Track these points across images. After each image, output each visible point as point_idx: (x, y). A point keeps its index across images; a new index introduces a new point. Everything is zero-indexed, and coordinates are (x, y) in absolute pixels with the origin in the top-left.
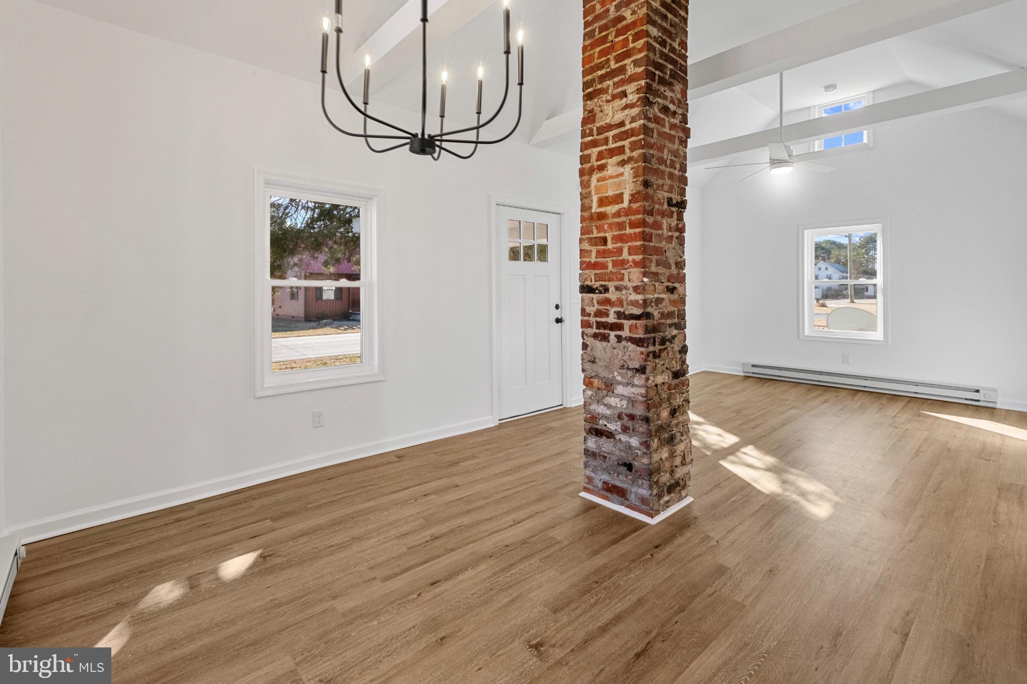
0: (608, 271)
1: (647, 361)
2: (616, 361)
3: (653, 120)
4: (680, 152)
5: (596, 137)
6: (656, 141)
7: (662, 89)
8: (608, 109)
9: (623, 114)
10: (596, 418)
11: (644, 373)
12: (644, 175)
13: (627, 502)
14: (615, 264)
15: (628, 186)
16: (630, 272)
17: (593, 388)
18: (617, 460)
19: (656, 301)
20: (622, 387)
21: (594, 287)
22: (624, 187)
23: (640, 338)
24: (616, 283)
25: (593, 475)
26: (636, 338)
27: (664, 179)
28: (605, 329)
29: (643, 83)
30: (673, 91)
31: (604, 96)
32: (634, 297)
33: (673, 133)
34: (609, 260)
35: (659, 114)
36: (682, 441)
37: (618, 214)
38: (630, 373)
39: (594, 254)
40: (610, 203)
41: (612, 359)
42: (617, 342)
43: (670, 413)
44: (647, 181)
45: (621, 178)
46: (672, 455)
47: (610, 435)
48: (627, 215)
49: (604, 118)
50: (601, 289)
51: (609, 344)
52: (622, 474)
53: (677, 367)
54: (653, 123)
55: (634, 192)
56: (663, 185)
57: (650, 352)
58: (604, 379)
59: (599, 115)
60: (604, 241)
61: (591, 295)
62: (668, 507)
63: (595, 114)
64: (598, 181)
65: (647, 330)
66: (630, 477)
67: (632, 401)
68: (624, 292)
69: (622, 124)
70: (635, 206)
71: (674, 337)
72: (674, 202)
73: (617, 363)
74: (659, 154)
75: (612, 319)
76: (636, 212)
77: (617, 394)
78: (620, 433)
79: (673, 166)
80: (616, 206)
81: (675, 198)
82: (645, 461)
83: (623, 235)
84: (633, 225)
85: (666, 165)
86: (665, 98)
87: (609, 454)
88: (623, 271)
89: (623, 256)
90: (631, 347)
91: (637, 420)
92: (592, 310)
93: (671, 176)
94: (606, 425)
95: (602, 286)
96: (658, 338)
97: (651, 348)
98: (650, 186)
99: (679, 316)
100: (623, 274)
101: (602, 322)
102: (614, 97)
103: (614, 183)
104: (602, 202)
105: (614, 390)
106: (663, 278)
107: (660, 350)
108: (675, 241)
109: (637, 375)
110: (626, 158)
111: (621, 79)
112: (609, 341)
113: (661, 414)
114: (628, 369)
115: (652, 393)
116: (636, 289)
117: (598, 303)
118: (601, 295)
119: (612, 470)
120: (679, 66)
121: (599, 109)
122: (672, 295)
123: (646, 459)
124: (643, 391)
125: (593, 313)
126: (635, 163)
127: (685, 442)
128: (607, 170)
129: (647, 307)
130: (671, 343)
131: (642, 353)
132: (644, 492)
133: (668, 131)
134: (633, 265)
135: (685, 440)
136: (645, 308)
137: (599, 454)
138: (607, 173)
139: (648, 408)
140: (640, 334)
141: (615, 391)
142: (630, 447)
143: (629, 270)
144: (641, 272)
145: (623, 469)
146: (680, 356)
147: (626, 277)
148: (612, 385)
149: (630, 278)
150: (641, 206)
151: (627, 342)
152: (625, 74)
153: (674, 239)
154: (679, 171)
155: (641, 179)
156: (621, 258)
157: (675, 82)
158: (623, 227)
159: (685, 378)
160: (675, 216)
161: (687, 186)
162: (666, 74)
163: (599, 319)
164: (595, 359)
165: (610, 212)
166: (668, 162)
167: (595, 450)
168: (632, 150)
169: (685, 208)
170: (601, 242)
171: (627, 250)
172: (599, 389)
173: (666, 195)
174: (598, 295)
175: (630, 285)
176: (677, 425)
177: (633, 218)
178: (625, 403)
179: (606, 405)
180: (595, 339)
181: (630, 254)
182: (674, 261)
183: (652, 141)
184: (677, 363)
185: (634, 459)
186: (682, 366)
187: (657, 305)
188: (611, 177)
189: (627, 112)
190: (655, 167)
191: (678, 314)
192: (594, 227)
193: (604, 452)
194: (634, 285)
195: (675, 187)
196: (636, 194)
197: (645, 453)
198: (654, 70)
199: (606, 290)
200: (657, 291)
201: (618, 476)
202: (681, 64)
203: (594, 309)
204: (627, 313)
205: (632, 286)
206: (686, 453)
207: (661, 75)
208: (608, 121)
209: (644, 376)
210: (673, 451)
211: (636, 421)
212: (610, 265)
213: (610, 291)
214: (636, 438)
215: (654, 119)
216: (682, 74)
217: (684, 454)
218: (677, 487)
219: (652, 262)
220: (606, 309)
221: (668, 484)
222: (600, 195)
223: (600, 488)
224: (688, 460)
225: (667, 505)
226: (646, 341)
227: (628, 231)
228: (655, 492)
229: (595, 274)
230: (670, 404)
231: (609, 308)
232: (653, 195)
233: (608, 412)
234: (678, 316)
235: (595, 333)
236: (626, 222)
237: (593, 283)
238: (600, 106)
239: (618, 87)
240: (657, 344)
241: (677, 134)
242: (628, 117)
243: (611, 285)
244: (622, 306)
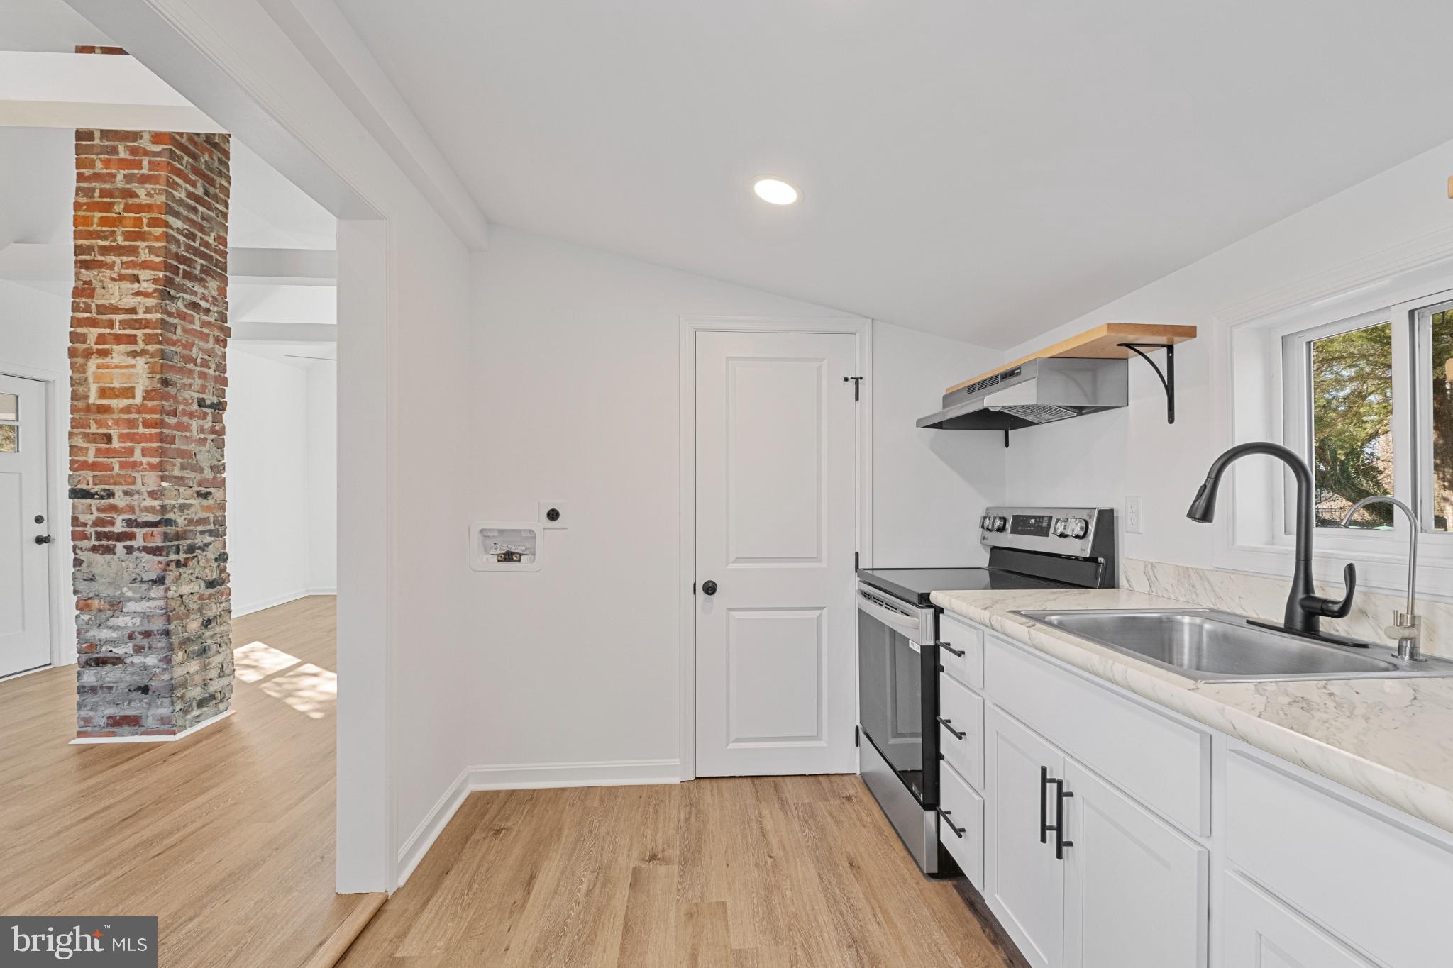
0: (114, 473)
1: (166, 570)
2: (126, 576)
3: (175, 315)
4: (217, 352)
5: (95, 315)
6: (180, 338)
7: (189, 284)
8: (114, 288)
9: (134, 300)
10: (97, 645)
11: (163, 584)
12: (162, 372)
13: (142, 729)
14: (122, 465)
15: (141, 381)
16: (144, 476)
17: (91, 611)
18: (128, 686)
19: (180, 506)
20: (134, 603)
21: (93, 491)
22: (136, 381)
23: (158, 547)
24: (126, 488)
25: (91, 714)
26: (152, 547)
27: (193, 378)
28: (108, 540)
29: (161, 274)
30: (206, 287)
31: (108, 271)
32: (149, 502)
33: (206, 331)
34: (114, 460)
35: (185, 310)
36: (219, 653)
37: (127, 410)
38: (144, 586)
39: (92, 452)
40: (117, 396)
41: (119, 573)
42: (126, 554)
43: (202, 624)
44: (167, 379)
45: (131, 370)
46: (205, 668)
47: (117, 661)
48: (139, 412)
49: (108, 296)
50: (102, 493)
51: (115, 557)
52: (134, 701)
53: (212, 576)
54: (176, 318)
55: (149, 388)
56: (191, 385)
57: (172, 561)
58: (108, 598)
59: (99, 291)
60: (108, 438)
61: (89, 501)
62: (199, 722)
63: (94, 289)
64: (99, 367)
65: (166, 537)
66: (146, 700)
67: (147, 617)
68: (136, 497)
69: (133, 311)
70: (150, 404)
71: (207, 545)
72: (208, 402)
73: (127, 577)
74: (185, 352)
75: (119, 527)
76: (152, 411)
77: (128, 613)
78: (132, 656)
79: (205, 364)
80: (125, 400)
81: (210, 399)
82: (166, 677)
83: (134, 433)
84: (147, 424)
85: (196, 364)
86: (195, 294)
87: (116, 682)
88: (133, 474)
89: (135, 457)
90: (146, 557)
91: (155, 635)
92: (89, 519)
93: (203, 376)
94: (111, 651)
95: (104, 490)
96: (184, 546)
97: (173, 557)
98: (171, 385)
99: (216, 522)
100: (135, 477)
101: (105, 532)
102: (122, 278)
103: (123, 374)
104: (103, 393)
105: (122, 608)
106: (191, 482)
107: (187, 559)
108: (209, 445)
109: (154, 587)
110: (139, 350)
111: (132, 261)
112: (115, 554)
113: (187, 626)
114: (142, 581)
115: (173, 604)
116: (152, 494)
117: (98, 510)
118: (103, 501)
119: (120, 700)
120: (214, 261)
121: (101, 284)
122: (206, 500)
123: (167, 675)
124: (162, 603)
125: (90, 523)
126: (150, 358)
127: (224, 654)
128: (112, 358)
129: (167, 513)
130: (203, 551)
131: (160, 563)
132: (164, 711)
133: (198, 328)
134: (148, 468)
135: (223, 651)
136: (163, 515)
137: (100, 687)
138: (112, 361)
139: (169, 621)
140: (158, 542)
141: (124, 610)
142: (146, 668)
143: (142, 473)
144: (158, 476)
145: (138, 694)
146: (216, 564)
147: (139, 481)
148: (119, 603)
149: (145, 481)
150: (158, 405)
151: (141, 552)
152: (137, 257)
153: (209, 441)
154: (215, 371)
155: (158, 376)
156: (132, 459)
157: (209, 278)
158: (134, 426)
159: (223, 587)
160: (210, 417)
161: (227, 386)
162: (195, 268)
163: (99, 529)
164: (93, 576)
165: (116, 406)
166: (199, 361)
167: (95, 684)
168: (147, 342)
169: (224, 409)
170: (103, 439)
171: (140, 451)
172: (100, 611)
173: (196, 395)
174: (99, 501)
175: (143, 489)
176: (212, 637)
177: (148, 417)
178: (138, 620)
179: (111, 628)
180: (93, 552)
181: (144, 456)
182: (208, 465)
183: (174, 337)
184: (212, 572)
185: (151, 679)
186: (220, 575)
187: (182, 511)
188: (117, 367)
189: (139, 299)
190: (179, 365)
191: (214, 521)
192: (91, 421)
193: (109, 682)
194: (149, 490)
195: (209, 387)
196: (151, 391)
197: (165, 669)
198: (176, 263)
199: (111, 494)
200: (181, 497)
201: (129, 704)
202: (217, 260)
203: (93, 517)
204: (140, 520)
205: (146, 491)
206: (224, 665)
207: (188, 269)
208: (113, 302)
209: (162, 587)
210: (206, 663)
211: (153, 637)
212: (116, 467)
213: (116, 496)
214: (153, 656)
215: (177, 314)
216: (218, 270)
217: (222, 666)
218: (212, 701)
219: (175, 465)
220: (111, 517)
221: (198, 698)
222: (102, 385)
223: (103, 725)
224: (227, 671)
225: (198, 719)
226: (165, 549)
227: (141, 430)
228: (178, 707)
229: (94, 476)
230: (202, 615)
231: (115, 516)
232: (176, 394)
233: (114, 635)
234: (214, 523)
235: (94, 546)
236: (138, 420)
237: (91, 486)
238: (101, 281)
239: (127, 268)
240: (182, 552)
241: (211, 333)
242: (141, 306)
243: (118, 490)
244: (134, 513)
